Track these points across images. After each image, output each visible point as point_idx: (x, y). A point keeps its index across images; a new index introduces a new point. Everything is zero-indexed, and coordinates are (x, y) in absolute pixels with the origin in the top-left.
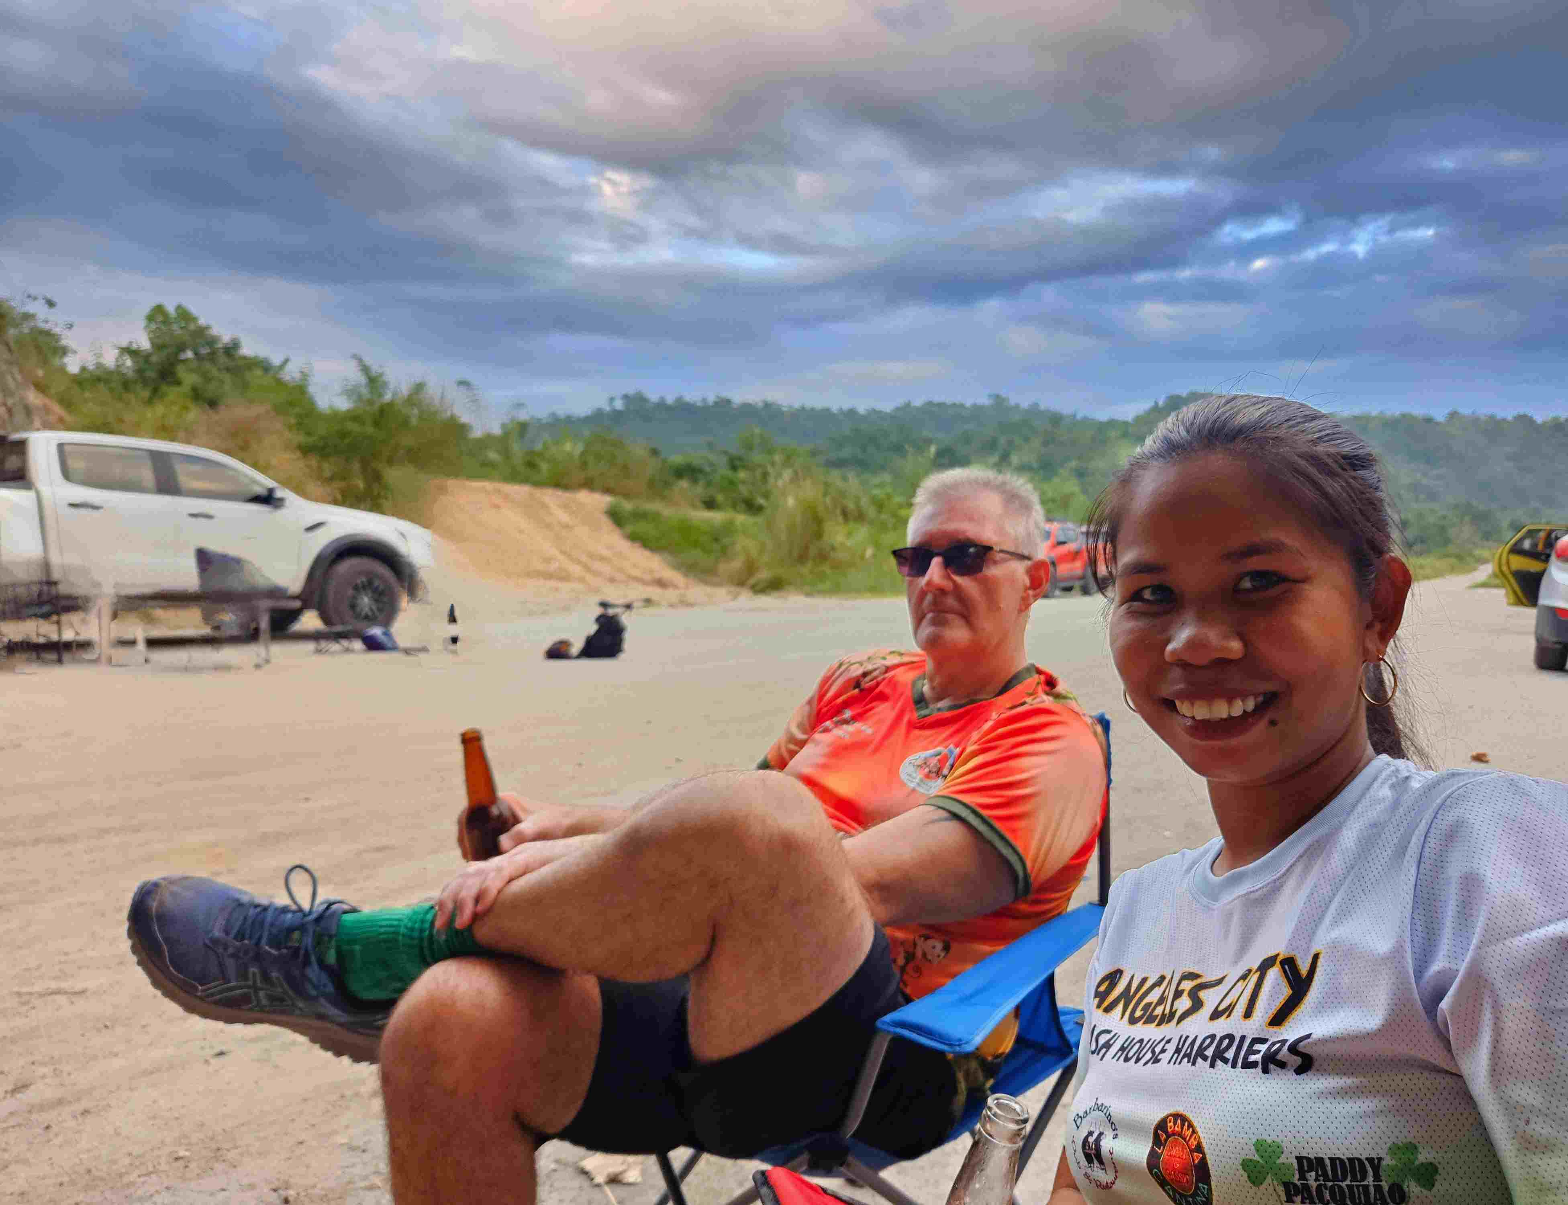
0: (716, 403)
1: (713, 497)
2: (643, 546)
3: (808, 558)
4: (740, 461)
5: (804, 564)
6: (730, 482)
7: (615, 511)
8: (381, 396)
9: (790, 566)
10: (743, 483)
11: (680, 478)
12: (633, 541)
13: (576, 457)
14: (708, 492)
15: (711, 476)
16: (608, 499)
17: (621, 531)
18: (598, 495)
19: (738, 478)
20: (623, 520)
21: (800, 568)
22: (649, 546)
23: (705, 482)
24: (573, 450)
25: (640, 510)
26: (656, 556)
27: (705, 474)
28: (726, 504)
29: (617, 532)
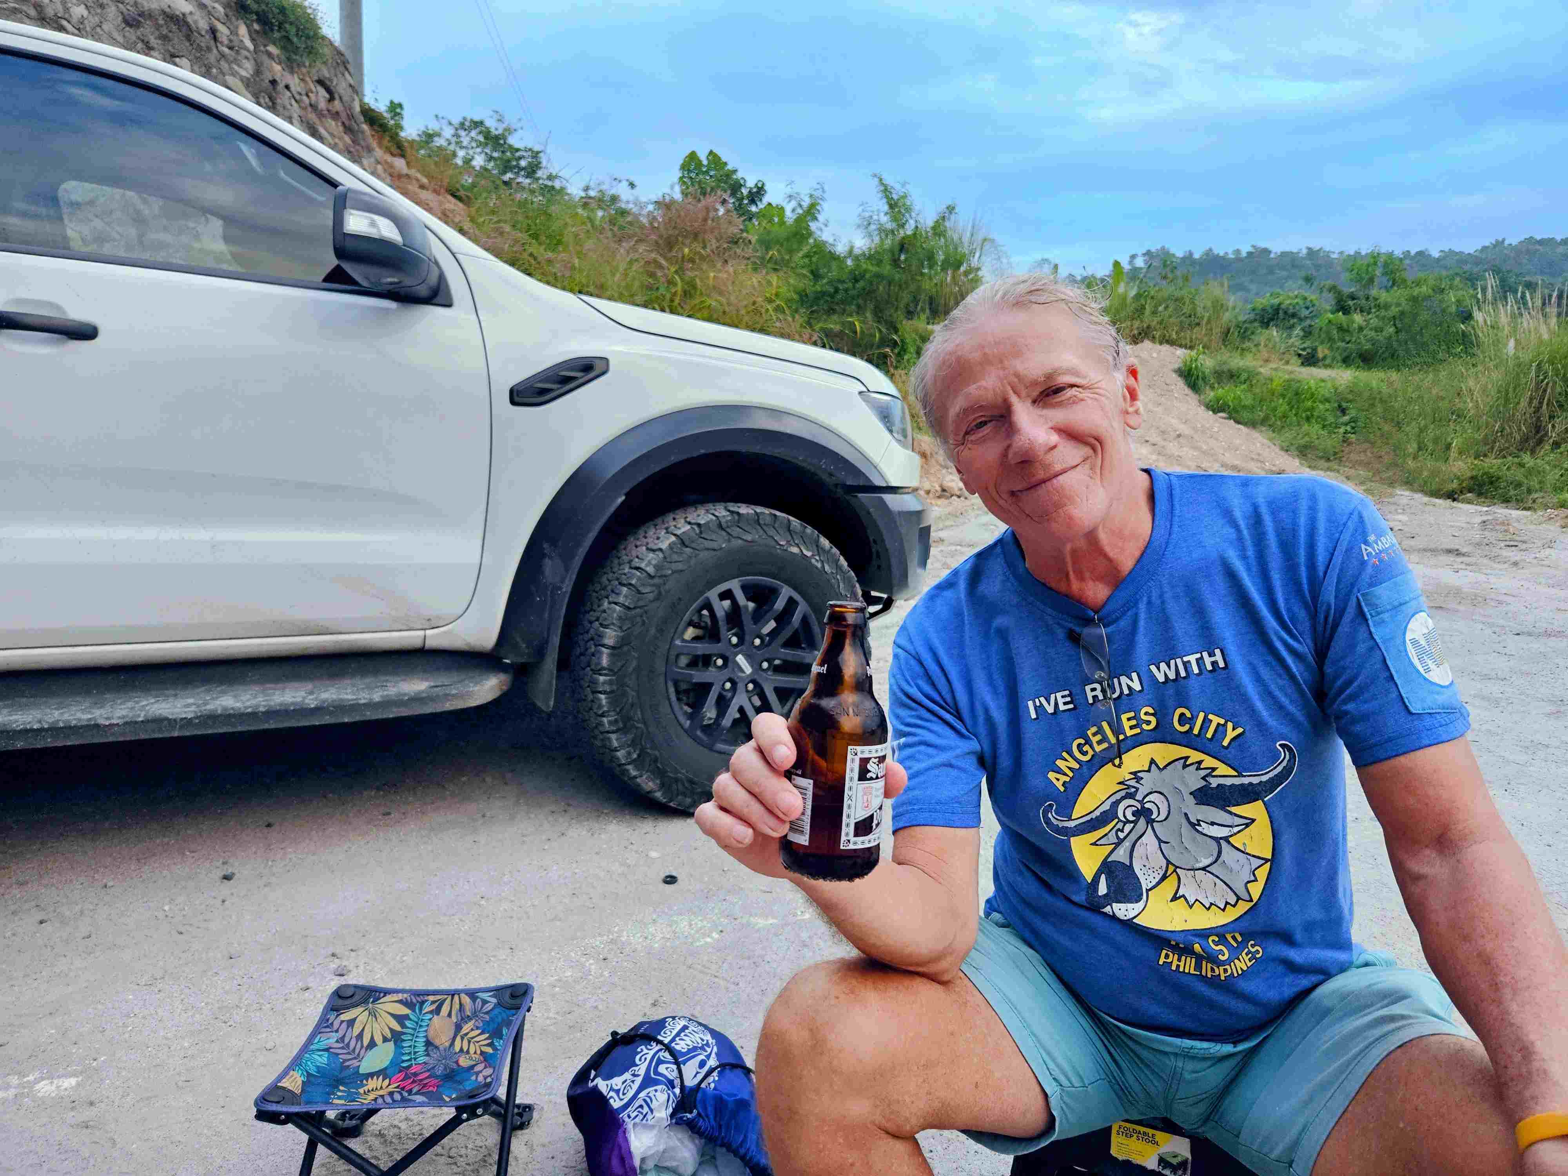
0: (1250, 254)
1: (1315, 350)
2: (1230, 418)
3: (1540, 442)
4: (1353, 299)
5: (1533, 452)
6: (1341, 329)
7: (1190, 370)
8: (902, 226)
9: (1502, 454)
10: (1361, 329)
11: (1266, 324)
12: (1215, 411)
13: (1129, 300)
14: (1308, 344)
15: (1308, 322)
16: (1180, 352)
17: (1197, 396)
18: (1166, 348)
19: (1353, 322)
20: (1200, 382)
21: (1527, 458)
22: (1239, 418)
23: (1303, 329)
24: (1126, 291)
25: (1225, 368)
26: (1255, 434)
27: (1301, 319)
28: (1334, 359)
29: (1192, 399)
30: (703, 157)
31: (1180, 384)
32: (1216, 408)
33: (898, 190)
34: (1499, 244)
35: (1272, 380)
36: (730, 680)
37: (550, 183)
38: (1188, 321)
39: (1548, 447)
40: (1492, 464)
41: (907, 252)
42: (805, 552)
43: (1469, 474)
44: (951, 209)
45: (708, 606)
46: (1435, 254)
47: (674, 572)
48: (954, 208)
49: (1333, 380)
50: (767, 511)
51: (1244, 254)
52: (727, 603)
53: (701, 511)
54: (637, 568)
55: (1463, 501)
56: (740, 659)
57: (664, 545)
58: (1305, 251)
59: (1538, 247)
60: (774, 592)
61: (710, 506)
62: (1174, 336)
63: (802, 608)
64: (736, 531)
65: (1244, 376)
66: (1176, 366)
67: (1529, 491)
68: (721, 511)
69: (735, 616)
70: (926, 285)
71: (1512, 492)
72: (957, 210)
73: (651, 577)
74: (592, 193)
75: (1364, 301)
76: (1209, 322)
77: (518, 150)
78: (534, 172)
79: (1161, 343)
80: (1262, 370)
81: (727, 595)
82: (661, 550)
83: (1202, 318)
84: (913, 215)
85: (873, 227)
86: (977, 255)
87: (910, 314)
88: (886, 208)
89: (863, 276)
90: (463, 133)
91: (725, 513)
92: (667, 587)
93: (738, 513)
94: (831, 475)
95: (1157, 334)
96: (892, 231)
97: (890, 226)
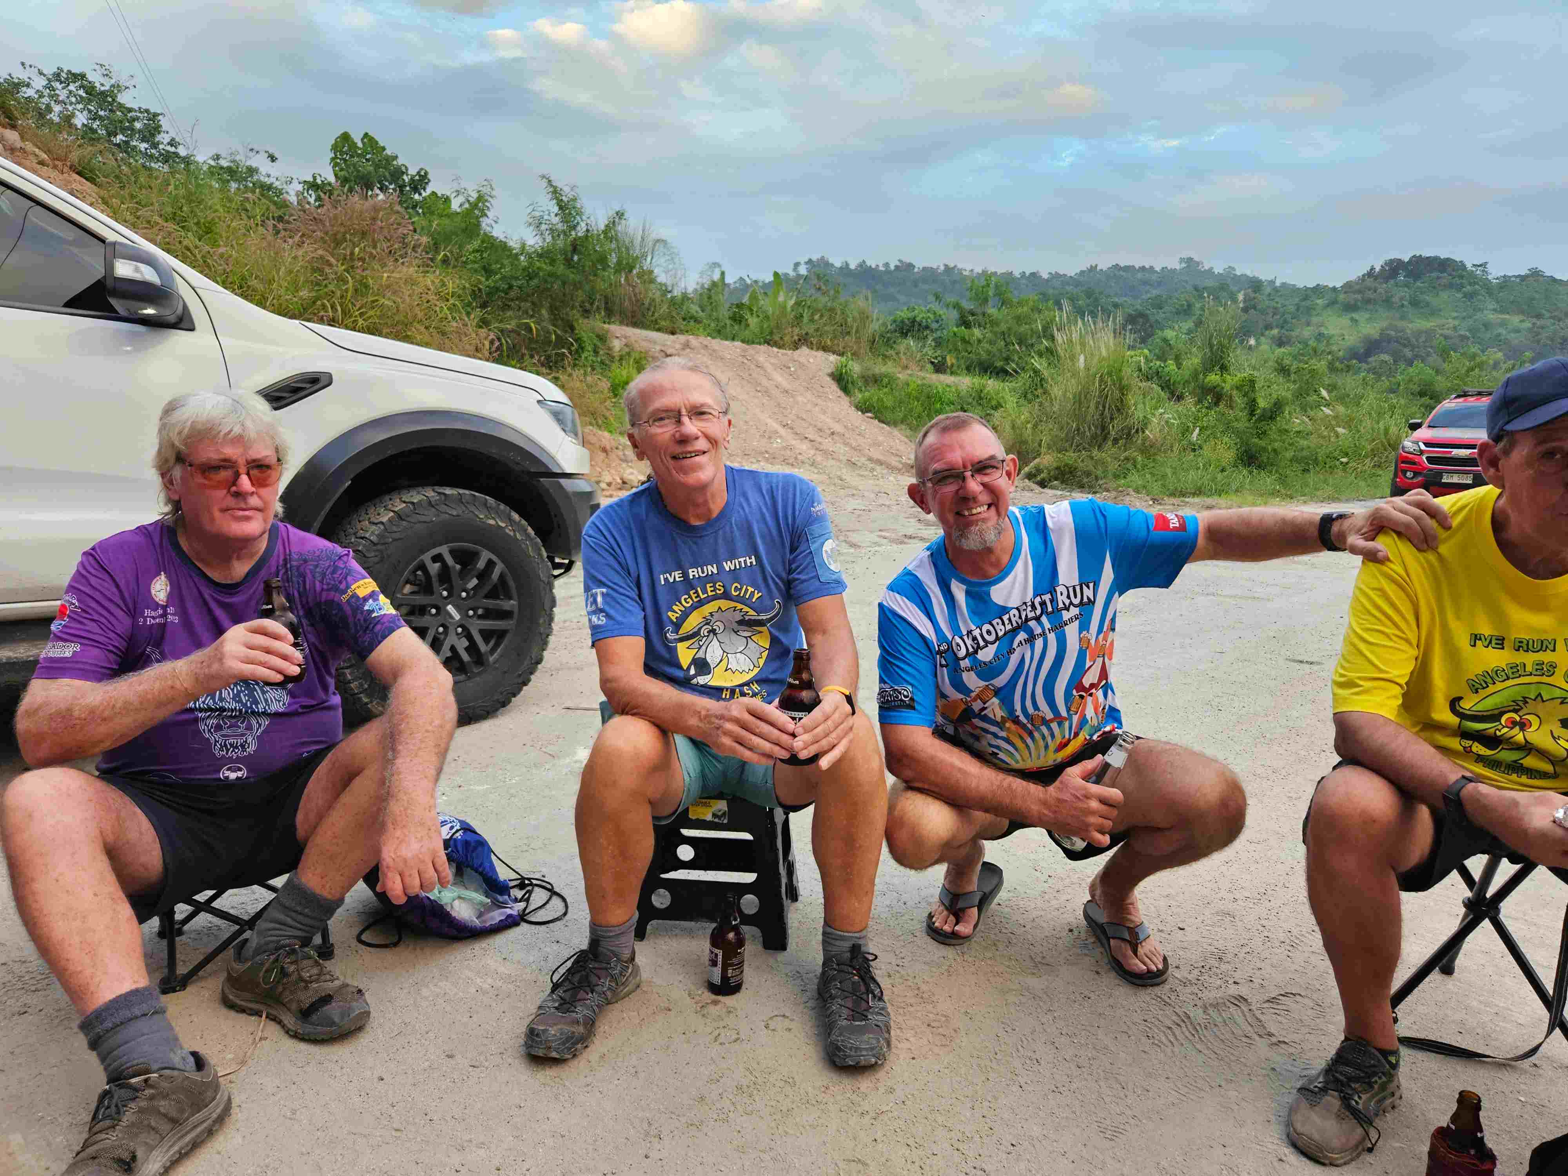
0: (897, 267)
1: (944, 358)
2: (876, 418)
3: (1105, 439)
4: (973, 315)
5: (1099, 447)
6: (964, 340)
7: (841, 374)
8: (574, 227)
9: (1078, 449)
10: (979, 341)
11: (904, 334)
12: (864, 411)
13: (789, 309)
14: (939, 353)
15: (939, 333)
16: (833, 358)
17: (847, 399)
18: (820, 353)
19: (973, 335)
20: (850, 385)
21: (1095, 452)
22: (883, 418)
23: (934, 340)
24: (785, 301)
25: (870, 373)
26: (896, 432)
27: (932, 331)
28: (958, 367)
29: (845, 400)
30: (357, 138)
31: (833, 388)
32: (864, 408)
33: (567, 193)
34: (1093, 269)
35: (908, 385)
36: (442, 625)
37: (173, 149)
38: (840, 329)
39: (1110, 443)
40: (1070, 457)
41: (580, 253)
42: (500, 524)
43: (1055, 465)
44: (620, 215)
45: (422, 567)
46: (1045, 276)
47: (395, 540)
48: (623, 214)
49: (956, 385)
50: (467, 492)
51: (892, 267)
52: (438, 565)
53: (413, 493)
54: (362, 538)
55: (1052, 488)
56: (450, 608)
57: (385, 519)
58: (942, 268)
59: (1121, 273)
60: (475, 555)
61: (420, 489)
62: (829, 343)
63: (499, 568)
64: (443, 508)
65: (886, 380)
66: (830, 371)
67: (1097, 478)
68: (430, 493)
69: (445, 575)
70: (601, 285)
71: (1085, 480)
72: (626, 216)
73: (375, 544)
74: (224, 163)
75: (981, 317)
76: (857, 332)
77: (130, 110)
78: (153, 135)
79: (818, 349)
80: (900, 376)
81: (437, 558)
82: (382, 523)
83: (852, 327)
84: (584, 218)
85: (543, 227)
86: (649, 259)
87: (586, 313)
88: (556, 209)
89: (537, 275)
90: (57, 85)
91: (433, 494)
92: (389, 552)
93: (444, 494)
94: (518, 464)
95: (814, 341)
96: (564, 232)
97: (560, 226)
